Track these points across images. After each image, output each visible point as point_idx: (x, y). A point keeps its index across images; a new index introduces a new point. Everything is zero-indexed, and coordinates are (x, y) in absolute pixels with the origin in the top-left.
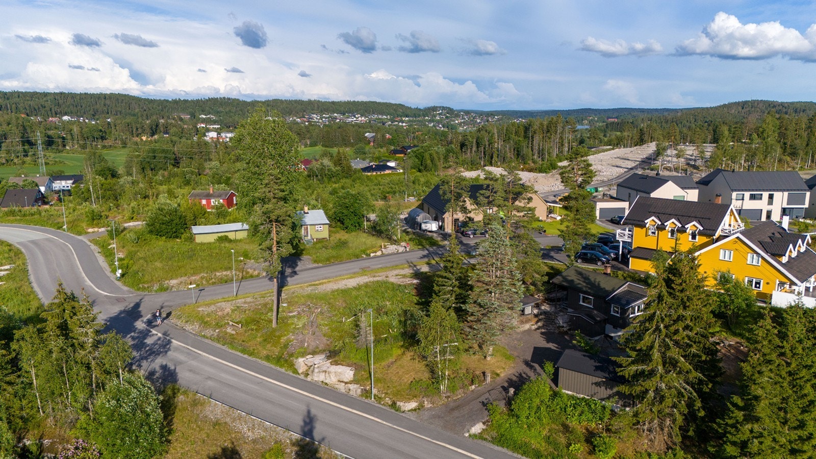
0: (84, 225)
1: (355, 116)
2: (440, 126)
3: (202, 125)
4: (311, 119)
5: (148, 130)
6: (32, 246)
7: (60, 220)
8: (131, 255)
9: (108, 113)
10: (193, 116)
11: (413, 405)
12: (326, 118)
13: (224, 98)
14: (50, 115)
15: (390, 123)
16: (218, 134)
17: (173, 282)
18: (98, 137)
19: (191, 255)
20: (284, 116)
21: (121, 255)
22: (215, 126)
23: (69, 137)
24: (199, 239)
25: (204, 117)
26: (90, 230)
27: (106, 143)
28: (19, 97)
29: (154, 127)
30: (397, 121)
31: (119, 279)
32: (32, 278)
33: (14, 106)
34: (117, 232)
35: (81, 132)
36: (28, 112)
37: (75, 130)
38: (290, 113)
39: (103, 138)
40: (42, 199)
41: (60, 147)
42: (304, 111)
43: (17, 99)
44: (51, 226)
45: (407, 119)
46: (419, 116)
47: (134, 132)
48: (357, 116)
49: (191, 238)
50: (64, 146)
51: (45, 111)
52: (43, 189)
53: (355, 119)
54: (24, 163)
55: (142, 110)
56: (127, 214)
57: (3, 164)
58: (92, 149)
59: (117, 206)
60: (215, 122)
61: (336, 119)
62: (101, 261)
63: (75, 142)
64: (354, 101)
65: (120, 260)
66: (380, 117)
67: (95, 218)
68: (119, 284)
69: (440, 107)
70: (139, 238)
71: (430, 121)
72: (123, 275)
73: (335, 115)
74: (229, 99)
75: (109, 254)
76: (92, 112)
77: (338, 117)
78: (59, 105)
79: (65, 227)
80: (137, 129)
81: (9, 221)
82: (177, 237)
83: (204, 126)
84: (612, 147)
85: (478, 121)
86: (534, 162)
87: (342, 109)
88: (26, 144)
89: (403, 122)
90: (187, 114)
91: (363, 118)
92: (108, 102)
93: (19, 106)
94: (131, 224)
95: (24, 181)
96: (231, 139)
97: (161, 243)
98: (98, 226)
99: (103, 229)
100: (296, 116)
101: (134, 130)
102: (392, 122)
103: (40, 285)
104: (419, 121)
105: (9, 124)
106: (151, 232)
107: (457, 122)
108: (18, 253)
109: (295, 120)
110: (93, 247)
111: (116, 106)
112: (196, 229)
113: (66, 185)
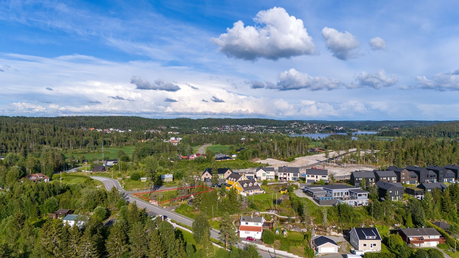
0: (117, 177)
1: (247, 126)
2: (293, 131)
3: (171, 133)
4: (225, 128)
5: (145, 137)
6: (105, 182)
7: (111, 176)
8: (126, 184)
9: (130, 126)
10: (168, 127)
11: (165, 207)
12: (232, 127)
13: (184, 118)
14: (105, 128)
15: (265, 130)
16: (175, 138)
17: (134, 189)
18: (124, 141)
19: (139, 184)
20: (212, 127)
21: (124, 184)
22: (177, 133)
23: (112, 141)
24: (142, 181)
25: (173, 127)
26: (118, 178)
27: (127, 143)
28: (92, 118)
29: (148, 135)
30: (269, 129)
31: (123, 188)
32: (106, 188)
33: (90, 124)
34: (124, 179)
35: (117, 139)
36: (96, 126)
37: (115, 138)
38: (215, 125)
39: (125, 141)
40: (104, 169)
41: (109, 146)
42: (222, 124)
43: (91, 120)
44: (109, 177)
45: (275, 127)
46: (282, 126)
47: (139, 138)
48: (248, 126)
49: (140, 181)
50: (110, 145)
51: (103, 126)
52: (104, 165)
53: (247, 128)
54: (94, 152)
55: (145, 125)
56: (127, 174)
57: (87, 153)
58: (121, 146)
59: (125, 172)
60: (178, 131)
61: (238, 128)
62: (120, 185)
63: (114, 143)
64: (248, 119)
65: (124, 185)
66: (261, 126)
67: (119, 175)
68: (123, 189)
69: (296, 121)
70: (129, 180)
71: (287, 129)
72: (124, 188)
73: (238, 126)
74: (186, 118)
75: (122, 184)
76: (122, 126)
77: (239, 127)
78: (108, 123)
79: (112, 177)
80: (140, 136)
81: (98, 176)
82: (137, 180)
83: (172, 133)
84: (332, 150)
85: (316, 128)
86: (287, 157)
87: (241, 123)
88: (95, 144)
89: (272, 129)
90: (166, 127)
91: (251, 127)
92: (130, 121)
93: (92, 124)
94: (128, 177)
95: (99, 163)
96: (181, 141)
97: (134, 181)
98: (120, 177)
99: (121, 178)
100: (218, 127)
101: (139, 137)
102: (267, 130)
103: (107, 188)
104: (282, 129)
105: (90, 136)
106: (131, 179)
107: (303, 129)
108: (102, 183)
109: (217, 129)
110: (118, 182)
111: (133, 122)
112: (141, 178)
113: (111, 164)
